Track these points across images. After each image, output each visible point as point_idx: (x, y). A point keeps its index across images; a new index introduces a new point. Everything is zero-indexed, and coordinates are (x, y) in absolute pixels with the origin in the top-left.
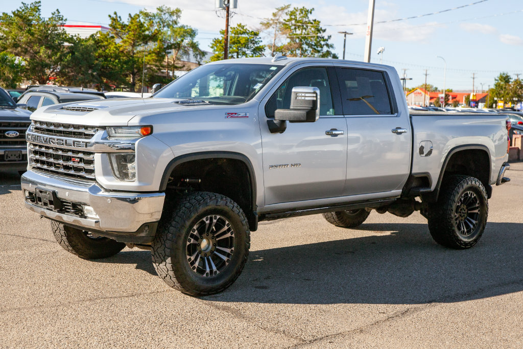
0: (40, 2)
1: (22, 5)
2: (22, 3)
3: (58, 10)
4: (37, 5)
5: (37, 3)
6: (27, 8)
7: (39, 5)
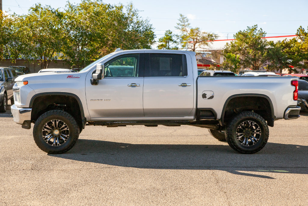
0: (257, 25)
1: (247, 28)
2: (248, 27)
3: (261, 29)
4: (255, 27)
5: (255, 26)
6: (250, 29)
7: (256, 26)
